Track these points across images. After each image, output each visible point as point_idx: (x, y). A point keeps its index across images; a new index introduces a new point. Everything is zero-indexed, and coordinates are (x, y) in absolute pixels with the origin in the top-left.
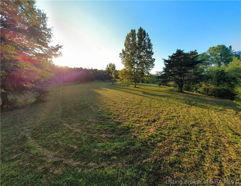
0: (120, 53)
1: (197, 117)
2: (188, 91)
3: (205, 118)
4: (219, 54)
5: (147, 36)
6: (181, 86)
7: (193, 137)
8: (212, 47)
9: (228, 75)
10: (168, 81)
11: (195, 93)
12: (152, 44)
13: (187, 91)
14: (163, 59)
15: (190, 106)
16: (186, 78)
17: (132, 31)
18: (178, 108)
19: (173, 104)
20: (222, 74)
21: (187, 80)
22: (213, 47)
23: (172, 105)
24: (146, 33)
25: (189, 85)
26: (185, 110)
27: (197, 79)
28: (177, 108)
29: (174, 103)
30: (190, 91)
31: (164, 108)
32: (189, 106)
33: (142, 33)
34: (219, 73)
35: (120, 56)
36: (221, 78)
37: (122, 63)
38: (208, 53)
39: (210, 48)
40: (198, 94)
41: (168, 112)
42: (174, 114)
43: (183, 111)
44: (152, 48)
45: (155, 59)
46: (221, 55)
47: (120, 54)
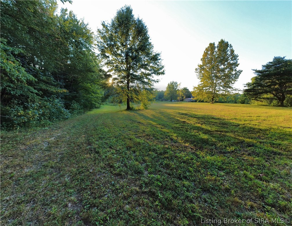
0: (196, 69)
5: (230, 47)
17: (211, 44)
24: (229, 44)
33: (224, 45)
35: (196, 71)
37: (198, 78)
44: (238, 59)
45: (242, 71)
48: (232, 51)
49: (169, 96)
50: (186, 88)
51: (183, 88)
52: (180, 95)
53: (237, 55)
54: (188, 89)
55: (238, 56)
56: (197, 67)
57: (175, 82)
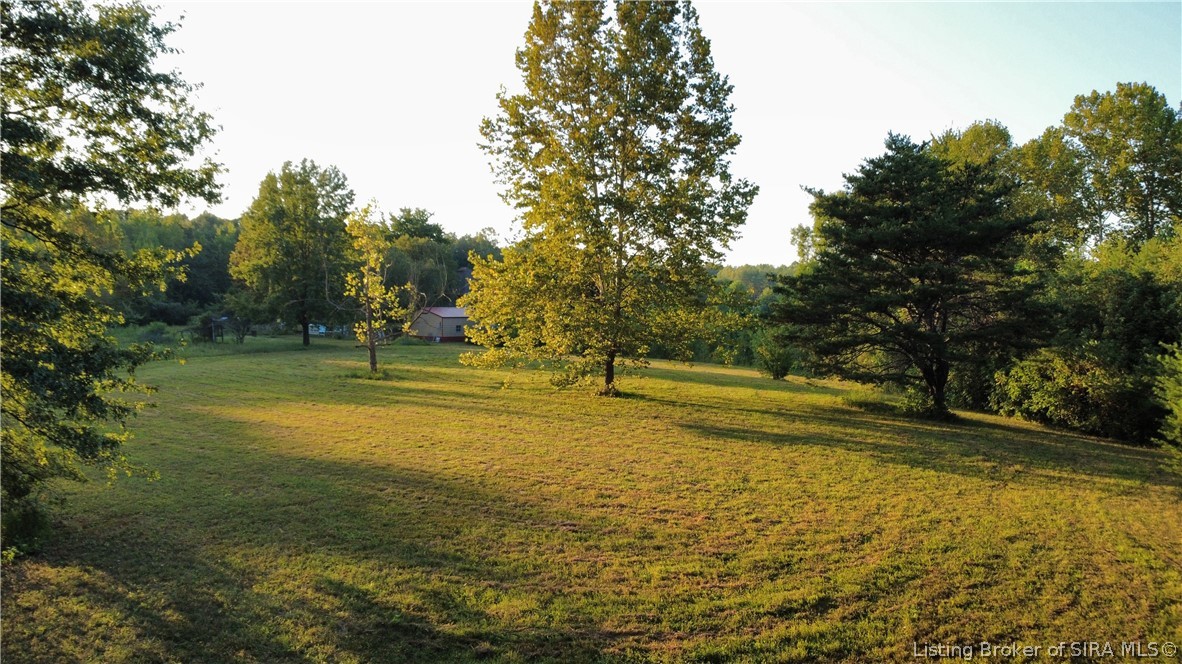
0: (488, 124)
1: (1026, 516)
2: (983, 410)
3: (1054, 517)
4: (1134, 144)
5: (687, 17)
6: (935, 380)
7: (1014, 562)
8: (1088, 94)
9: (1172, 306)
10: (853, 344)
11: (1018, 420)
12: (729, 83)
13: (972, 408)
14: (810, 191)
15: (997, 483)
16: (959, 323)
18: (944, 495)
19: (916, 479)
20: (1143, 294)
21: (968, 337)
22: (1096, 98)
23: (910, 485)
25: (979, 367)
26: (979, 499)
27: (1017, 329)
28: (940, 494)
29: (917, 476)
30: (991, 412)
31: (881, 496)
32: (992, 484)
34: (1129, 290)
35: (485, 141)
36: (1144, 322)
38: (1073, 134)
39: (1080, 101)
40: (1034, 425)
41: (907, 509)
42: (935, 514)
43: (968, 504)
44: (733, 109)
45: (757, 188)
46: (1143, 156)
47: (487, 128)
48: (701, 47)
49: (273, 292)
50: (421, 213)
51: (398, 214)
52: (375, 306)
53: (725, 83)
54: (437, 229)
55: (730, 89)
56: (496, 112)
57: (323, 166)
